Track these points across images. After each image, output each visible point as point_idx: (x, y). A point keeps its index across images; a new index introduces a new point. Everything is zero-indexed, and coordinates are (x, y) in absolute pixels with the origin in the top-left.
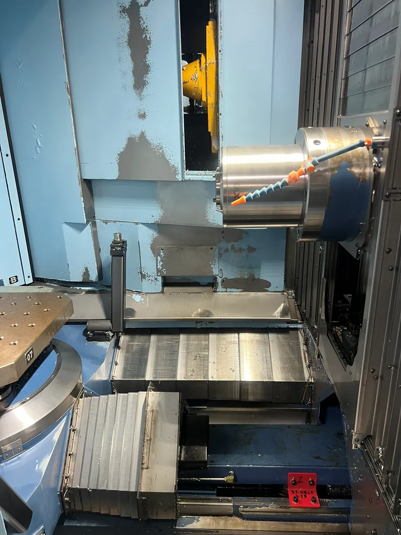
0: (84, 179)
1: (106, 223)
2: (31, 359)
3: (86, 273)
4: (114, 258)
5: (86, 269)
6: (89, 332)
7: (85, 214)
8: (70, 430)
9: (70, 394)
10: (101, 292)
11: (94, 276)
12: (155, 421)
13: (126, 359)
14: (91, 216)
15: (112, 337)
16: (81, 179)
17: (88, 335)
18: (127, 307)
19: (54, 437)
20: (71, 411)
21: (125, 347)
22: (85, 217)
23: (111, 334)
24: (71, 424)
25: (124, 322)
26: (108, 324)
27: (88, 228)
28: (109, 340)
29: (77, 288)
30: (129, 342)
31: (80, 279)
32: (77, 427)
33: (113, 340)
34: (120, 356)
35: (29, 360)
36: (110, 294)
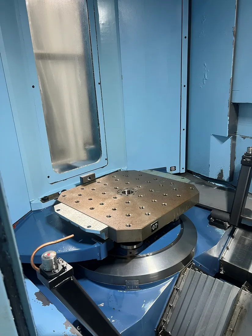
0: (233, 103)
1: (244, 138)
2: (155, 229)
3: (221, 174)
4: (243, 166)
5: (222, 171)
6: (211, 218)
7: (228, 130)
8: (174, 288)
9: (181, 261)
10: (229, 190)
11: (226, 177)
12: (241, 318)
13: (237, 249)
14: (233, 131)
15: (229, 227)
16: (231, 102)
17: (211, 220)
18: (246, 207)
19: (161, 289)
20: (178, 275)
21: (238, 239)
22: (228, 132)
23: (228, 225)
24: (176, 285)
25: (241, 219)
26: (227, 216)
27: (229, 141)
28: (225, 229)
29: (212, 183)
30: (242, 235)
31: (215, 177)
32: (180, 288)
33: (229, 230)
34: (232, 244)
35: (153, 229)
36: (234, 193)
